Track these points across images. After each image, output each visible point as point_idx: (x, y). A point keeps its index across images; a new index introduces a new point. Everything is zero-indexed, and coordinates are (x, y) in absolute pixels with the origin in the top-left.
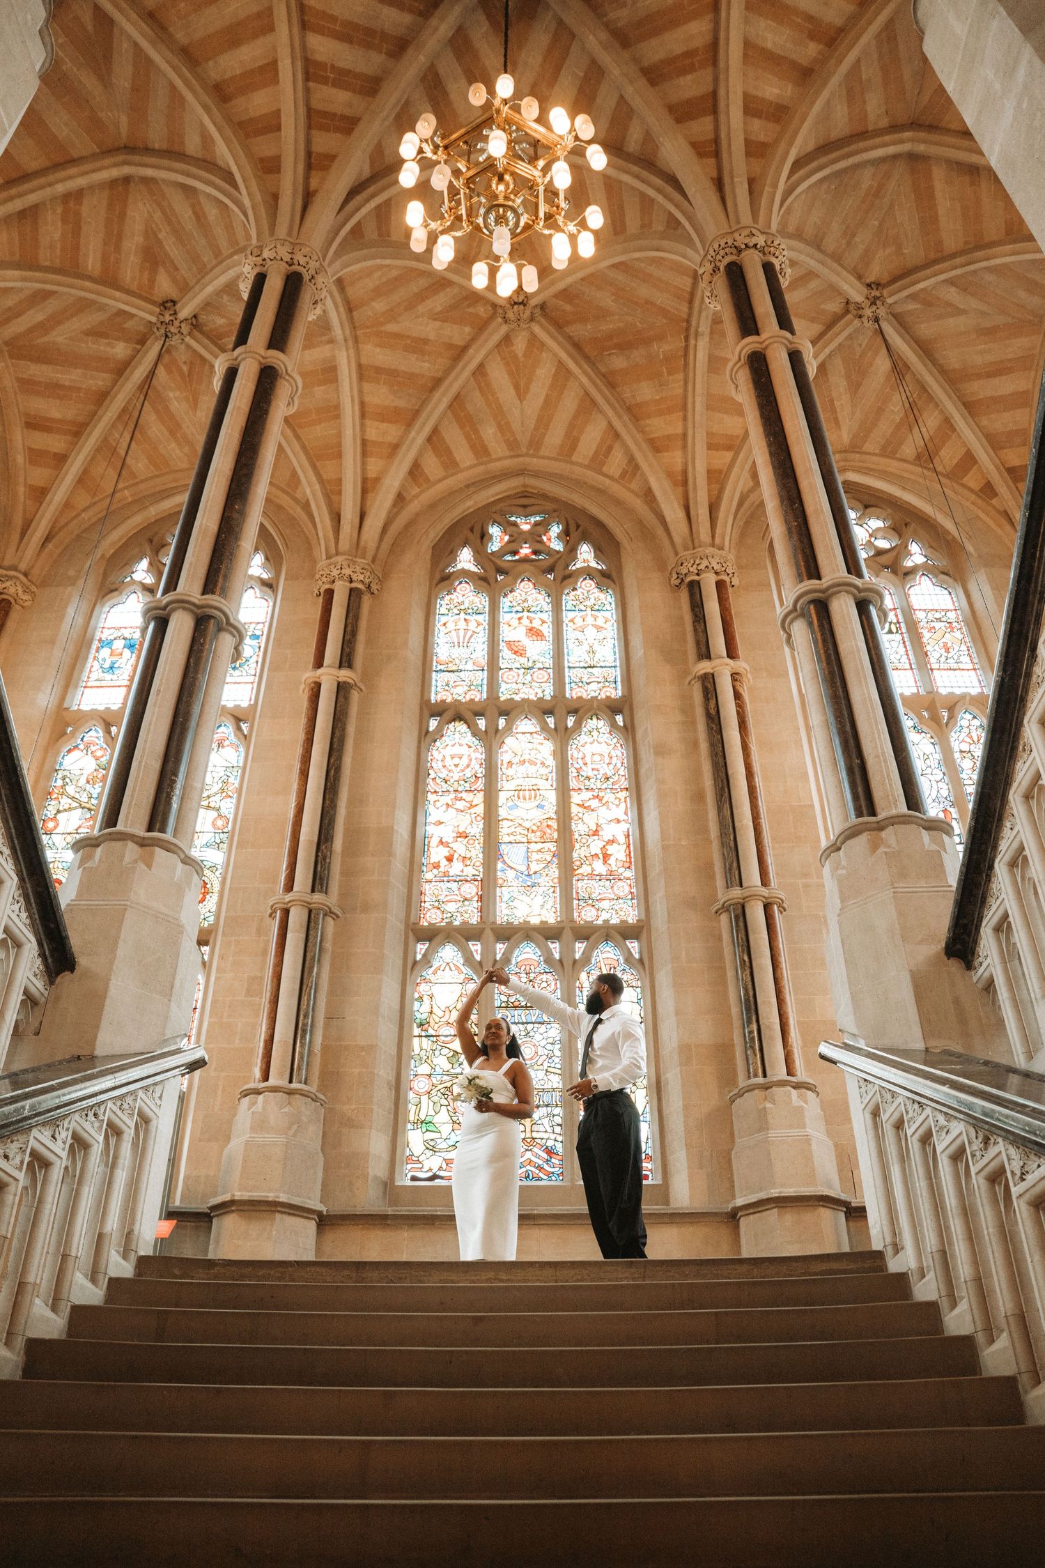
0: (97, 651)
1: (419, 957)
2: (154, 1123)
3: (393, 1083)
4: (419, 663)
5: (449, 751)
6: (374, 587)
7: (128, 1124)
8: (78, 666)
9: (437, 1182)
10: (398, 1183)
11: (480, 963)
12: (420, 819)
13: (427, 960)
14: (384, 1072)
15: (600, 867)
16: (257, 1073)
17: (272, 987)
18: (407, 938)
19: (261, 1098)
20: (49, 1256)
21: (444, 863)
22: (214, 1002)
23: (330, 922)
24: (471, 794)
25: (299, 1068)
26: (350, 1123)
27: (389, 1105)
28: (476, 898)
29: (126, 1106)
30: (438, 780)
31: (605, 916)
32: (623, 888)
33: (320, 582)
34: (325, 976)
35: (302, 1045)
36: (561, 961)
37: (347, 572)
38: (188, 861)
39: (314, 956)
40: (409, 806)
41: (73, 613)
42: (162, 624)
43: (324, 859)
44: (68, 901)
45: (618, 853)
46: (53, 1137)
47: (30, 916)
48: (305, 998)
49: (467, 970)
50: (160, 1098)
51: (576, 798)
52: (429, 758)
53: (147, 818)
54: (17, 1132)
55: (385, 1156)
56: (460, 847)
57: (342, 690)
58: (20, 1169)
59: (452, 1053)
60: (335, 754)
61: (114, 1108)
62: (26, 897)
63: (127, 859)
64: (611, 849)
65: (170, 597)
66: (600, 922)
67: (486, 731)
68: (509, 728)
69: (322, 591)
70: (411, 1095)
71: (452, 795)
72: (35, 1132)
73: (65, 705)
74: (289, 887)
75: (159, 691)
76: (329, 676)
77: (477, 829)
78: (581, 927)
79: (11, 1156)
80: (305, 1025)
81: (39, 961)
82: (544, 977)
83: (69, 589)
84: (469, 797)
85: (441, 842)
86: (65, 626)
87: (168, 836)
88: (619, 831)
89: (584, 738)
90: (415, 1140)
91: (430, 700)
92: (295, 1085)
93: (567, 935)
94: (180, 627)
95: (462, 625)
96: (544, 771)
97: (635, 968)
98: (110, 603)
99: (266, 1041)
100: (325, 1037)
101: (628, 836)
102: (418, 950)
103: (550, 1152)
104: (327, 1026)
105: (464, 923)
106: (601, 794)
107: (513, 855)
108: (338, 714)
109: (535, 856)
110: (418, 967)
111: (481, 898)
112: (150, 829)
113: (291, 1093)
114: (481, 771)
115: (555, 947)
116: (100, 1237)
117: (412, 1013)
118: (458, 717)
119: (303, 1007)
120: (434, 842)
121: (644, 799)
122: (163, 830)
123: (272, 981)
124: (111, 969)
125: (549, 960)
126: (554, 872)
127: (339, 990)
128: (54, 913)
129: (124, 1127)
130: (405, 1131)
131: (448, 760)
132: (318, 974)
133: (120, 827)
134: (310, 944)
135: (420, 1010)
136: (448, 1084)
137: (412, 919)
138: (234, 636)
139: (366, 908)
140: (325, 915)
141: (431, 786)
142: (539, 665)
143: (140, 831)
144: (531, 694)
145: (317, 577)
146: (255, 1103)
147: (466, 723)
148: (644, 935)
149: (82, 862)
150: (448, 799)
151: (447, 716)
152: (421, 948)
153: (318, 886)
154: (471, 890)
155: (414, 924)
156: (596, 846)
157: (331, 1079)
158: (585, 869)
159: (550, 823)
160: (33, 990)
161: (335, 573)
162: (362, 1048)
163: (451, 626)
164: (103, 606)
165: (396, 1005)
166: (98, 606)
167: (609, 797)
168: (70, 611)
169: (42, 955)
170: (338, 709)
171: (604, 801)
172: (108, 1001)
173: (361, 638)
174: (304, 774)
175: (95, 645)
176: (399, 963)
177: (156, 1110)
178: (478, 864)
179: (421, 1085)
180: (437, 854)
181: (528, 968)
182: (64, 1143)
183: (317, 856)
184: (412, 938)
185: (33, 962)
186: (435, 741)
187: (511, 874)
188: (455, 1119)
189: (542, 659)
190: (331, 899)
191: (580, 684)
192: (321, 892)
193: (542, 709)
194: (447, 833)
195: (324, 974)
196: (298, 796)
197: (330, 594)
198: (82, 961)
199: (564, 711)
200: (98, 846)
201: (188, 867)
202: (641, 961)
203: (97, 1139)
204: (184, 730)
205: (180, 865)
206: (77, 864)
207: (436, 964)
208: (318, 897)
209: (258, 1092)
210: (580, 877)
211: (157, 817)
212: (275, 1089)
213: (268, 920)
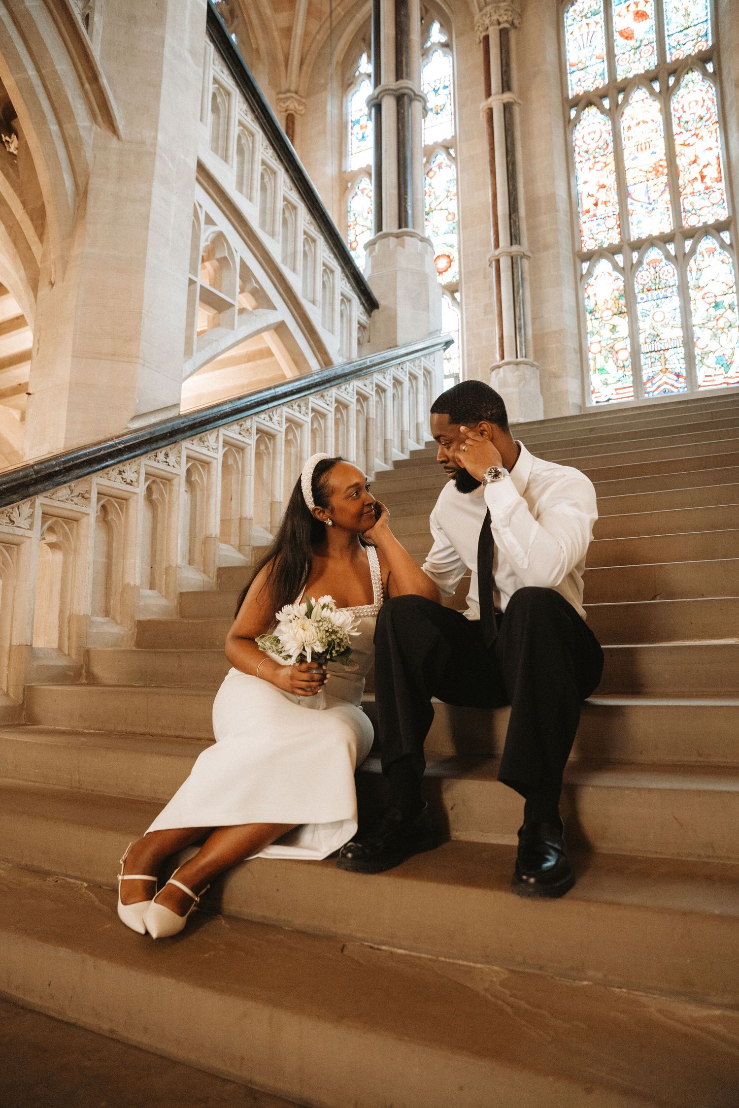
0: (352, 129)
1: (584, 272)
2: (433, 374)
3: (578, 348)
4: (557, 71)
5: (585, 132)
6: (516, 22)
7: (420, 374)
8: (343, 143)
9: (611, 402)
10: (588, 405)
11: (623, 268)
12: (573, 183)
13: (590, 273)
14: (571, 344)
15: (699, 186)
16: (498, 357)
17: (498, 307)
18: (575, 262)
19: (501, 369)
20: (395, 432)
21: (593, 208)
22: (467, 323)
23: (526, 262)
24: (605, 157)
25: (521, 350)
26: (555, 376)
27: (577, 362)
28: (616, 226)
29: (416, 365)
30: (582, 153)
31: (703, 220)
32: (716, 197)
33: (479, 33)
34: (528, 294)
35: (520, 336)
36: (676, 256)
37: (495, 17)
38: (423, 240)
39: (519, 283)
40: (564, 174)
41: (331, 108)
42: (378, 107)
43: (515, 223)
44: (368, 276)
45: (711, 173)
46: (384, 378)
47: (351, 285)
48: (517, 310)
49: (616, 274)
50: (434, 361)
51: (678, 140)
52: (574, 139)
53: (397, 222)
54: (366, 374)
55: (579, 391)
56: (602, 195)
57: (507, 108)
58: (373, 390)
59: (612, 326)
60: (510, 154)
61: (411, 365)
62: (347, 276)
63: (391, 247)
64: (706, 172)
65: (379, 89)
66: (701, 225)
67: (610, 109)
68: (626, 100)
69: (481, 38)
70: (590, 355)
71: (592, 161)
72: (375, 375)
73: (343, 170)
74: (497, 245)
75: (386, 150)
76: (496, 102)
77: (611, 181)
78: (688, 230)
79: (367, 385)
80: (520, 325)
81: (361, 307)
82: (666, 268)
83: (324, 93)
84: (604, 159)
85: (589, 195)
86: (328, 119)
87: (409, 229)
88: (711, 157)
89: (682, 91)
90: (595, 380)
91: (568, 97)
92: (520, 359)
93: (678, 237)
94: (389, 106)
95: (585, 29)
96: (653, 126)
97: (727, 251)
98: (351, 94)
99: (499, 338)
100: (533, 330)
101: (718, 158)
102: (583, 268)
103: (678, 375)
104: (533, 323)
105: (610, 244)
106: (697, 132)
107: (637, 191)
108: (507, 125)
109: (652, 189)
110: (584, 279)
111: (619, 226)
112: (400, 227)
113: (518, 364)
114: (610, 139)
115: (671, 248)
116: (417, 424)
117: (584, 307)
118: (590, 104)
119: (517, 315)
120: (584, 196)
121: (729, 127)
122: (406, 226)
123: (497, 304)
124: (396, 303)
125: (668, 257)
126: (667, 196)
127: (537, 301)
128: (362, 282)
129: (418, 375)
130: (588, 376)
131: (586, 136)
132: (523, 295)
133: (385, 230)
134: (515, 277)
135: (589, 304)
136: (612, 345)
137: (577, 249)
138: (420, 101)
139: (546, 248)
140: (522, 258)
141: (577, 158)
142: (645, 42)
143: (395, 230)
144: (639, 69)
145: (476, 28)
146: (499, 373)
147: (595, 105)
148: (732, 227)
149: (370, 253)
150: (590, 164)
151: (581, 105)
152: (585, 266)
153: (514, 241)
154: (613, 222)
155: (578, 252)
156: (695, 171)
157: (540, 353)
158: (689, 190)
159: (661, 163)
160: (362, 321)
161: (487, 21)
162: (556, 332)
163: (577, 33)
164: (347, 97)
165: (573, 303)
166: (344, 99)
167: (703, 132)
168: (329, 107)
169: (362, 303)
170: (507, 122)
171: (699, 137)
172: (398, 319)
173: (514, 66)
174: (493, 172)
175: (350, 125)
176: (572, 278)
177: (433, 367)
178: (614, 204)
179: (595, 348)
180: (587, 203)
181: (654, 265)
182: (390, 380)
183: (510, 223)
184: (578, 260)
185: (358, 308)
186: (576, 126)
187: (636, 204)
188: (618, 365)
189: (648, 36)
190: (524, 246)
191: (678, 47)
192: (516, 244)
193: (649, 78)
194: (592, 188)
195: (527, 294)
196: (492, 188)
197: (486, 39)
198: (381, 302)
199: (666, 74)
200: (375, 244)
201: (424, 243)
202: (731, 245)
203: (405, 379)
204: (405, 168)
205: (419, 243)
206: (368, 255)
207: (595, 275)
208: (515, 248)
209: (499, 367)
210: (685, 196)
211: (402, 221)
212: (508, 364)
213: (488, 269)
